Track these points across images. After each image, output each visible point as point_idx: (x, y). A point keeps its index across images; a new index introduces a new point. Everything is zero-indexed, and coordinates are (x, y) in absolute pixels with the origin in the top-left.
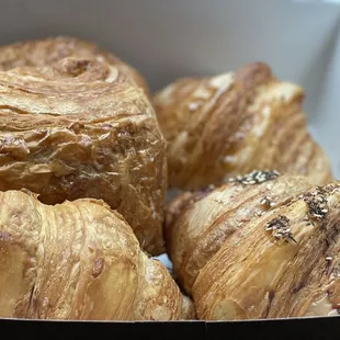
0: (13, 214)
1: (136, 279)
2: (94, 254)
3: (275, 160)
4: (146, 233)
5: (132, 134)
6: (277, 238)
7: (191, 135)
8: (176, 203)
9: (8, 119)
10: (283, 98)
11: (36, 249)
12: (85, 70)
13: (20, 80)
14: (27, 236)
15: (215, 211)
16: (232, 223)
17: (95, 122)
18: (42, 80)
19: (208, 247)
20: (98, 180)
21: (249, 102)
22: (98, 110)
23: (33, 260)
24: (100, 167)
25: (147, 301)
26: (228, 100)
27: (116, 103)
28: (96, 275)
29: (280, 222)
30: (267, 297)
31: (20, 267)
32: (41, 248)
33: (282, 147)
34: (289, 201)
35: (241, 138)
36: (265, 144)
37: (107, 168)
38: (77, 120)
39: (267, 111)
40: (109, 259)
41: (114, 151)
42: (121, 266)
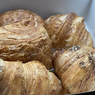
0: (17, 69)
1: (49, 82)
2: (38, 78)
3: (78, 39)
4: (48, 65)
5: (43, 42)
6: (82, 68)
7: (56, 35)
8: (54, 54)
9: (12, 42)
10: (79, 22)
11: (24, 77)
12: (29, 24)
13: (13, 29)
14: (21, 75)
15: (65, 59)
16: (70, 63)
17: (34, 40)
18: (18, 29)
19: (64, 69)
20: (36, 55)
21: (71, 25)
22: (34, 36)
23: (23, 80)
24: (36, 52)
25: (51, 85)
26: (65, 25)
27: (38, 34)
28: (39, 84)
29: (82, 63)
30: (80, 82)
31: (21, 83)
32: (25, 77)
33: (80, 36)
34: (84, 56)
35: (69, 35)
36: (75, 35)
37: (38, 52)
38: (29, 41)
39: (75, 27)
40: (42, 79)
41: (39, 47)
42: (45, 80)
